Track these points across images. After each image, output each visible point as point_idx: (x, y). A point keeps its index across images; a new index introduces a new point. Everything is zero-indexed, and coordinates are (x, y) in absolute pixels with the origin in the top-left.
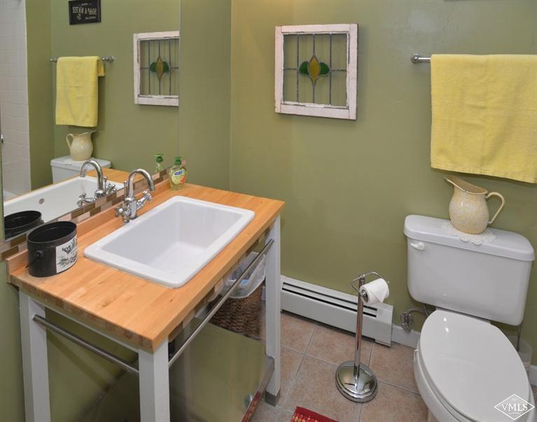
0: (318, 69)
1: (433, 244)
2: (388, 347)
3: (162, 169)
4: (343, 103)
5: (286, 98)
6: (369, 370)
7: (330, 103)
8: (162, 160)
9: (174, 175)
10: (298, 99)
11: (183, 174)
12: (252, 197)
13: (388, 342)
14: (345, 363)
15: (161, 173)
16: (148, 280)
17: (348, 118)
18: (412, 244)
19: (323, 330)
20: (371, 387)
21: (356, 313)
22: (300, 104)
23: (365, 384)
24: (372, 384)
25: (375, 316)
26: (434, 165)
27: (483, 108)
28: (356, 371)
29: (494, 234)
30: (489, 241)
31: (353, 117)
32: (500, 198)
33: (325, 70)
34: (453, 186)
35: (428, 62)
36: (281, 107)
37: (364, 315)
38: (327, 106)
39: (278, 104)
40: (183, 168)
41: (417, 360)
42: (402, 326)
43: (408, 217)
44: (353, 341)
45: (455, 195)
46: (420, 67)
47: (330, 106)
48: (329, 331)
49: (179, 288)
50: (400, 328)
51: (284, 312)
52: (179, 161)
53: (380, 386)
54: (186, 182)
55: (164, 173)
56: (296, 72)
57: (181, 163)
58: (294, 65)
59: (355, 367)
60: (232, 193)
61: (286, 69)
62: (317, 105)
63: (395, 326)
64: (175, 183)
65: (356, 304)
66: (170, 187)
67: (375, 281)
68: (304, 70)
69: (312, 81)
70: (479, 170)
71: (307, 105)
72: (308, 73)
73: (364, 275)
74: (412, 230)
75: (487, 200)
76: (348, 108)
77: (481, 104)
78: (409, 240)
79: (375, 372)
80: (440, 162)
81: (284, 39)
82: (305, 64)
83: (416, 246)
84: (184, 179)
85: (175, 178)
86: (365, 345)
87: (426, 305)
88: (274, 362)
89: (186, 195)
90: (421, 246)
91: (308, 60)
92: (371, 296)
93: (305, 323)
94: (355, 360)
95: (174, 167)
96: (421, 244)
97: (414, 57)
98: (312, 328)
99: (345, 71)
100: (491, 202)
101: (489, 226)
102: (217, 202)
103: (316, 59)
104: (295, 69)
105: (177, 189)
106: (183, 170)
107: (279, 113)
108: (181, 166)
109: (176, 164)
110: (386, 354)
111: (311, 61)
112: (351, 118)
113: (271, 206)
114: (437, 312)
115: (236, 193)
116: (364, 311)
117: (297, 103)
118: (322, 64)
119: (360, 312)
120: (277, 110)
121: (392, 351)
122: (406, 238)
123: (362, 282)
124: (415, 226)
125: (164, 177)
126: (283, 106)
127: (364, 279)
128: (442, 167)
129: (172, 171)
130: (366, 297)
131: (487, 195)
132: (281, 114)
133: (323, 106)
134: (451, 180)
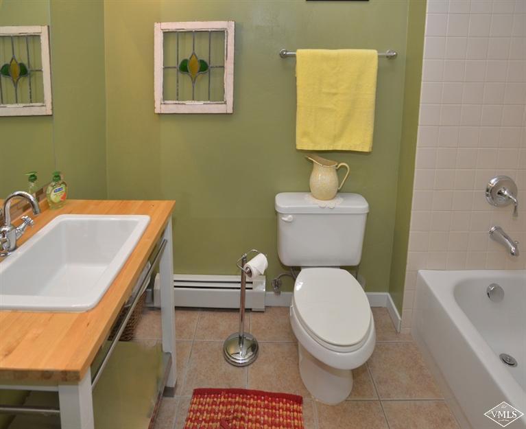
0: (198, 66)
1: (298, 214)
2: (263, 312)
3: (37, 189)
4: (221, 99)
5: (165, 97)
6: (251, 336)
7: (209, 99)
8: (36, 179)
9: (53, 193)
10: (178, 97)
11: (64, 190)
12: (142, 201)
13: (262, 307)
14: (229, 337)
15: (36, 194)
16: (53, 312)
17: (225, 112)
18: (283, 218)
19: (207, 314)
20: (253, 351)
21: (240, 290)
22: (180, 102)
23: (248, 348)
24: (254, 347)
25: (252, 289)
26: (299, 147)
27: (335, 94)
28: (241, 340)
29: (342, 197)
30: (339, 204)
31: (230, 111)
32: (347, 168)
33: (204, 67)
34: (312, 162)
35: (294, 56)
36: (160, 108)
37: (247, 290)
38: (205, 102)
40: (63, 183)
41: (293, 315)
42: (274, 291)
43: (277, 195)
44: (237, 316)
45: (314, 170)
46: (288, 60)
47: (209, 102)
48: (211, 313)
49: (93, 309)
50: (273, 293)
51: (177, 308)
52: (58, 176)
53: (260, 347)
54: (67, 199)
55: (40, 193)
56: (176, 70)
57: (60, 179)
58: (173, 63)
59: (240, 338)
60: (120, 201)
61: (166, 68)
62: (196, 103)
63: (267, 293)
64: (55, 201)
65: (239, 282)
66: (49, 206)
67: (255, 258)
68: (184, 67)
69: (192, 79)
70: (332, 147)
71: (187, 102)
72: (188, 71)
73: (246, 255)
74: (282, 206)
75: (337, 170)
76: (225, 103)
77: (334, 91)
78: (280, 216)
79: (255, 336)
80: (303, 144)
81: (164, 36)
82: (185, 61)
83: (286, 219)
84: (65, 195)
85: (54, 196)
86: (247, 316)
87: (292, 267)
88: (171, 358)
89: (70, 213)
90: (290, 218)
91: (188, 58)
92: (254, 271)
93: (190, 313)
94: (240, 331)
95: (53, 184)
96: (290, 216)
97: (283, 52)
98: (197, 315)
99: (223, 67)
100: (341, 171)
101: (338, 191)
102: (107, 213)
103: (196, 57)
104: (175, 67)
105: (58, 208)
106: (63, 186)
107: (159, 114)
108: (60, 182)
109: (54, 180)
110: (262, 319)
111: (190, 58)
112: (228, 112)
113: (163, 207)
114: (303, 271)
115: (125, 201)
116: (247, 287)
117: (177, 102)
118: (202, 62)
119: (243, 289)
120: (157, 111)
121: (266, 314)
122: (276, 213)
123: (244, 261)
124: (284, 202)
125: (41, 196)
126: (162, 106)
127: (245, 258)
128: (305, 148)
129: (50, 188)
130: (250, 273)
131: (337, 166)
133: (202, 103)
134: (311, 157)
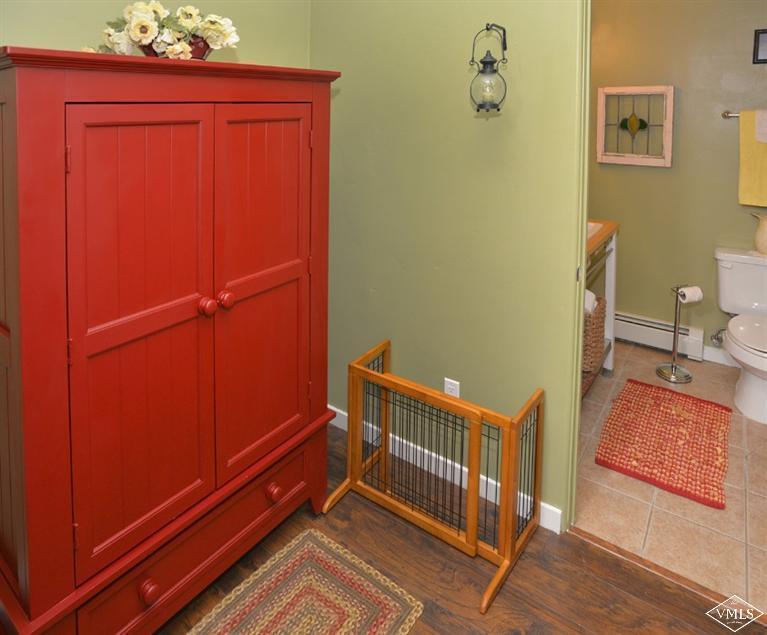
0: (637, 125)
2: (699, 362)
4: (660, 154)
5: (607, 150)
7: (647, 154)
10: (618, 150)
17: (663, 166)
18: (723, 265)
20: (686, 378)
22: (620, 154)
25: (688, 335)
26: (741, 202)
31: (669, 165)
33: (643, 125)
34: (758, 218)
35: (738, 118)
36: (602, 158)
37: (680, 335)
38: (644, 156)
39: (599, 155)
46: (730, 121)
47: (647, 156)
56: (617, 127)
58: (614, 120)
61: (607, 125)
62: (635, 156)
63: (705, 347)
68: (624, 125)
69: (631, 135)
71: (627, 155)
72: (627, 129)
74: (722, 255)
76: (664, 158)
78: (719, 262)
81: (606, 99)
82: (625, 120)
83: (726, 265)
91: (628, 117)
97: (723, 113)
99: (662, 126)
103: (636, 116)
104: (616, 125)
111: (630, 118)
112: (667, 166)
117: (617, 154)
118: (641, 120)
120: (599, 160)
122: (715, 260)
126: (604, 157)
128: (748, 202)
130: (684, 296)
132: (601, 164)
133: (641, 157)
134: (757, 213)
